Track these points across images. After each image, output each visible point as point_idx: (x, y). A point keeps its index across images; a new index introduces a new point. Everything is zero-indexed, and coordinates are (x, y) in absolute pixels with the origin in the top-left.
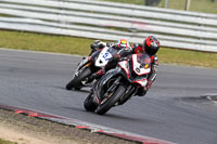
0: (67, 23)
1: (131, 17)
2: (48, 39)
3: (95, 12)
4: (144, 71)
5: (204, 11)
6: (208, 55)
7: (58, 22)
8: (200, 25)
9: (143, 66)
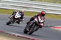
0: (9, 6)
1: (27, 4)
2: (4, 10)
3: (17, 3)
4: (42, 21)
5: (47, 2)
6: (48, 14)
7: (6, 5)
8: (46, 6)
9: (42, 20)
